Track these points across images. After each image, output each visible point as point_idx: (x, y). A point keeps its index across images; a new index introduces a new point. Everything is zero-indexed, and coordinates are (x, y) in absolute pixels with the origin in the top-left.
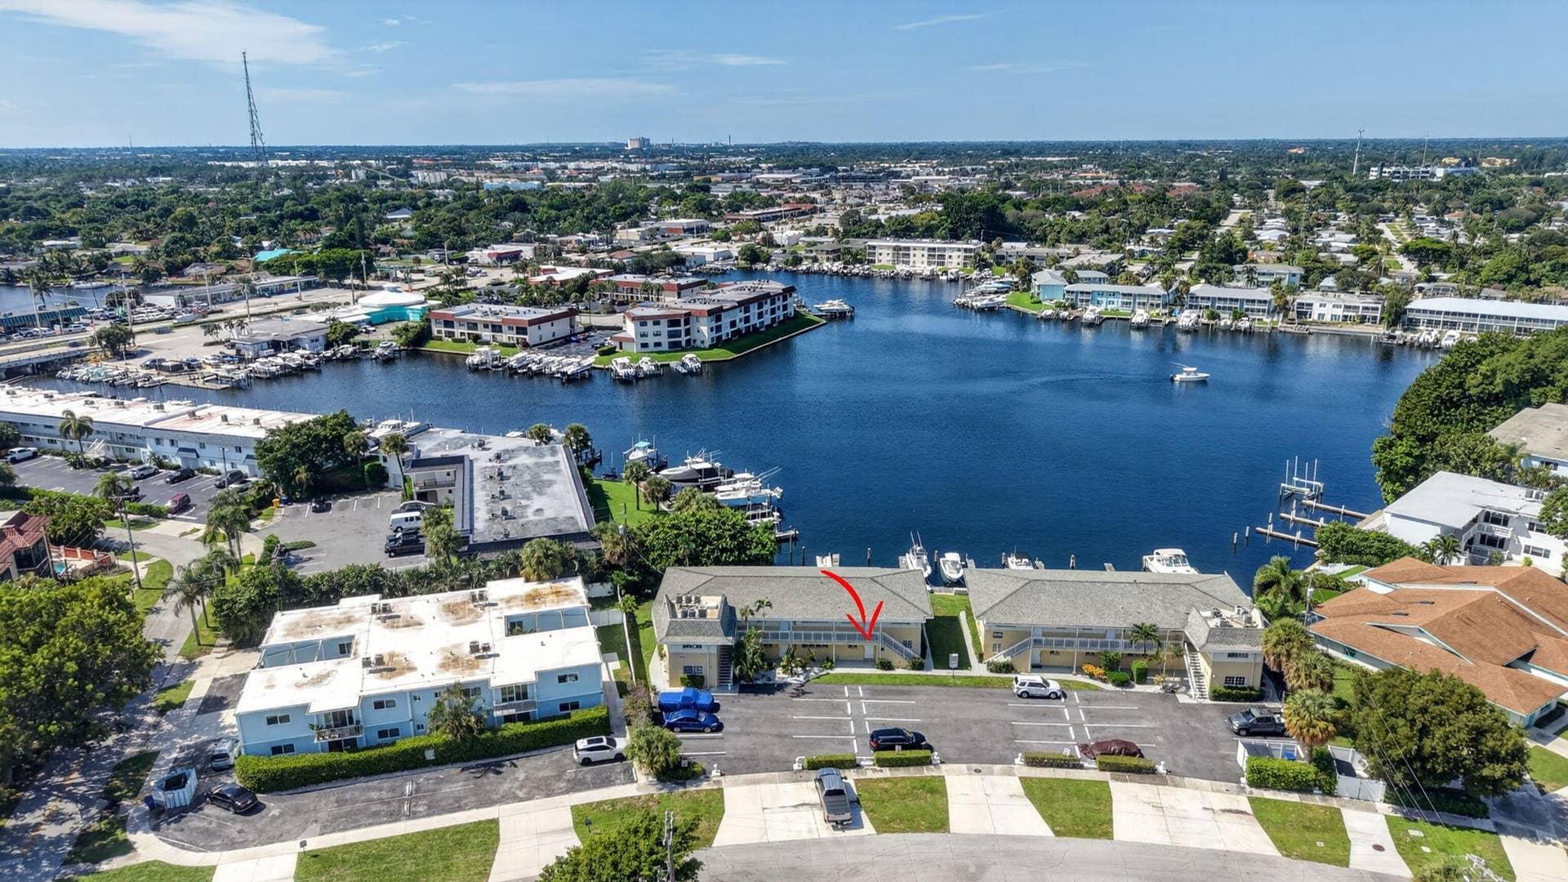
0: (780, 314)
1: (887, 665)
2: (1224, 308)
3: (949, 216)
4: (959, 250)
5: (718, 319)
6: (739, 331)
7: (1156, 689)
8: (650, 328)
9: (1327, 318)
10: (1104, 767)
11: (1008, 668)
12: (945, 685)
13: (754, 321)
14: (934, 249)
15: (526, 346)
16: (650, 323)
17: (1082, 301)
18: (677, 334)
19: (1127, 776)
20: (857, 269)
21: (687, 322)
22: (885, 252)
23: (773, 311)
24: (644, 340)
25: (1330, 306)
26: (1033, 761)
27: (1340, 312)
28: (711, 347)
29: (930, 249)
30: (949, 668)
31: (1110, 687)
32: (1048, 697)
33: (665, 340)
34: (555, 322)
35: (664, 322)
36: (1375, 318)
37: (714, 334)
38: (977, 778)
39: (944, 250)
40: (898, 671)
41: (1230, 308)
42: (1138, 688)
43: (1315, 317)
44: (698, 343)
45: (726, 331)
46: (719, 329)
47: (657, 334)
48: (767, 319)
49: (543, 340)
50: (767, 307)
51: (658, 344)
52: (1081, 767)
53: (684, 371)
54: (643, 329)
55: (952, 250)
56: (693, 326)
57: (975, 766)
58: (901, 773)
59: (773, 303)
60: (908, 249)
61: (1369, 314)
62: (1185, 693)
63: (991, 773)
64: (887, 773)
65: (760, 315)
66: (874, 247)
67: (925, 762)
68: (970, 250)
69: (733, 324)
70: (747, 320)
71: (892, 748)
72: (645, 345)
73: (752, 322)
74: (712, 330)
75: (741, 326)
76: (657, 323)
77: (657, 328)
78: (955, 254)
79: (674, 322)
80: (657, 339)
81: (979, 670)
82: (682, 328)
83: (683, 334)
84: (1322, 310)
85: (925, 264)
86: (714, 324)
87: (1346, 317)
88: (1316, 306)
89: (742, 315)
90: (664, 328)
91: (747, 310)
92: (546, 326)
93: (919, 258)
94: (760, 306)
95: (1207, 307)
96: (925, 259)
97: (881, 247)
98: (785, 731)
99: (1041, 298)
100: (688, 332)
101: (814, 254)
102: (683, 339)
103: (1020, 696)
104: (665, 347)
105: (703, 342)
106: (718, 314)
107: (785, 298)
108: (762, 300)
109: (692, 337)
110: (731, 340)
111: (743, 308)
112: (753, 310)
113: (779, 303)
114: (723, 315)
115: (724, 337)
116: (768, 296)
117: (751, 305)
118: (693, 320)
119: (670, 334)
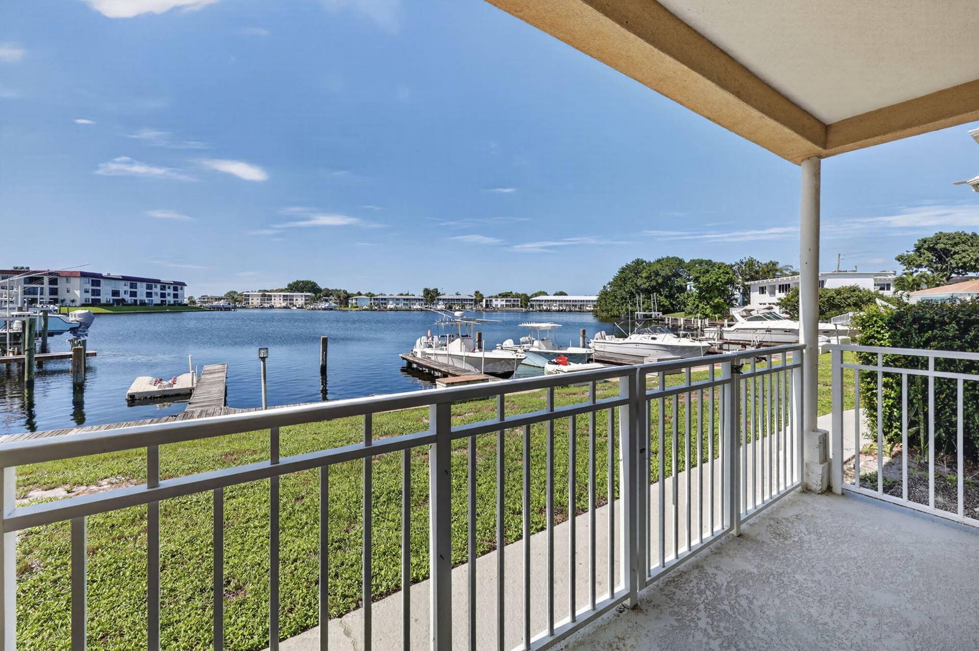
0: (170, 299)
4: (302, 296)
5: (96, 283)
6: (123, 300)
13: (142, 297)
14: (287, 296)
21: (53, 282)
25: (499, 300)
28: (83, 306)
29: (284, 296)
35: (18, 279)
37: (90, 296)
41: (457, 304)
43: (494, 306)
45: (106, 296)
46: (96, 293)
48: (157, 300)
50: (157, 290)
55: (298, 296)
56: (62, 286)
59: (163, 288)
61: (516, 303)
65: (149, 295)
66: (248, 295)
69: (115, 293)
70: (133, 294)
73: (139, 297)
74: (86, 292)
75: (126, 297)
76: (7, 278)
78: (299, 299)
79: (33, 279)
82: (46, 286)
83: (47, 291)
84: (496, 303)
86: (89, 287)
87: (507, 305)
88: (494, 301)
89: (128, 288)
90: (16, 283)
91: (133, 286)
93: (277, 301)
94: (149, 287)
96: (282, 301)
100: (54, 292)
105: (74, 301)
106: (96, 279)
107: (175, 289)
108: (150, 283)
109: (60, 297)
110: (112, 305)
111: (129, 283)
112: (141, 289)
113: (171, 291)
114: (102, 282)
115: (103, 301)
116: (158, 281)
117: (139, 284)
118: (61, 280)
119: (28, 291)
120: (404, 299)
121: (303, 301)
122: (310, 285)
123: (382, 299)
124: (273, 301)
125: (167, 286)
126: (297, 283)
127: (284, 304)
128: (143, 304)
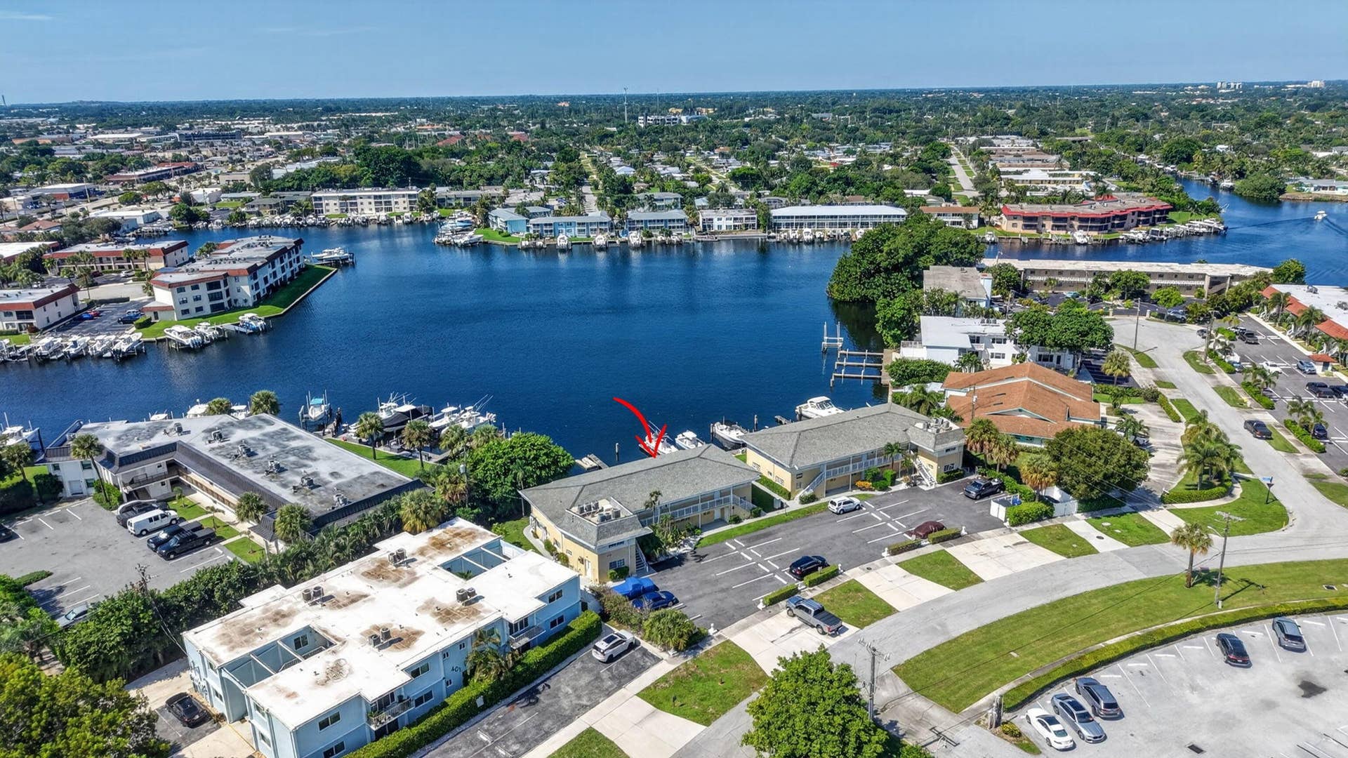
0: (296, 266)
1: (737, 520)
2: (654, 228)
3: (368, 166)
4: (404, 196)
5: (255, 277)
6: (271, 286)
7: (903, 486)
8: (189, 293)
9: (724, 228)
10: (935, 542)
11: (812, 498)
12: (786, 521)
13: (280, 275)
14: (380, 197)
15: (34, 330)
16: (188, 288)
17: (546, 231)
18: (219, 296)
19: (949, 542)
20: (311, 219)
21: (226, 284)
22: (332, 202)
23: (291, 265)
24: (185, 307)
25: (724, 219)
26: (895, 552)
27: (731, 223)
28: (258, 304)
29: (376, 197)
30: (775, 510)
31: (877, 493)
32: (855, 509)
33: (206, 304)
34: (59, 301)
35: (203, 286)
36: (753, 225)
37: (254, 292)
38: (872, 573)
39: (389, 196)
40: (746, 522)
41: (658, 228)
42: (894, 489)
43: (716, 228)
44: (241, 303)
45: (263, 287)
46: (256, 286)
47: (197, 299)
48: (288, 273)
49: (52, 322)
50: (286, 261)
51: (199, 309)
52: (922, 546)
53: (249, 331)
54: (183, 296)
55: (397, 196)
56: (233, 286)
57: (865, 566)
58: (827, 586)
59: (289, 256)
60: (355, 197)
61: (751, 222)
62: (922, 484)
63: (878, 567)
64: (818, 590)
65: (283, 269)
66: (320, 199)
67: (835, 574)
68: (415, 196)
69: (266, 280)
70: (275, 274)
71: (815, 569)
72: (186, 312)
73: (278, 277)
74: (251, 288)
75: (271, 281)
76: (195, 287)
77: (196, 293)
78: (400, 200)
79: (213, 285)
80: (198, 304)
81: (794, 505)
82: (223, 289)
83: (224, 294)
84: (720, 223)
85: (374, 211)
86: (252, 283)
87: (735, 226)
88: (715, 220)
89: (270, 271)
90: (203, 291)
91: (273, 266)
92: (51, 307)
93: (366, 206)
94: (282, 261)
95: (642, 228)
96: (373, 206)
97: (327, 198)
98: (724, 586)
99: (509, 231)
100: (228, 293)
101: (256, 209)
102: (225, 300)
103: (839, 514)
104: (207, 310)
105: (246, 301)
106: (254, 272)
107: (296, 251)
108: (281, 255)
109: (232, 297)
111: (270, 264)
112: (278, 264)
114: (257, 272)
115: (262, 294)
117: (276, 260)
118: (231, 281)
119: (212, 297)
121: (407, 205)
124: (359, 206)
125: (291, 250)
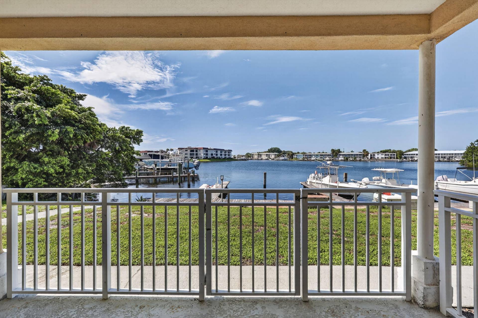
0: (227, 156)
4: (273, 154)
5: (207, 151)
6: (214, 157)
8: (184, 152)
9: (380, 158)
13: (219, 156)
16: (184, 150)
18: (193, 154)
21: (196, 151)
22: (256, 156)
23: (225, 155)
25: (380, 155)
27: (384, 156)
28: (204, 159)
29: (266, 154)
33: (189, 156)
35: (189, 151)
37: (205, 156)
39: (270, 154)
43: (376, 158)
45: (209, 156)
46: (207, 154)
48: (223, 157)
50: (223, 153)
54: (182, 152)
56: (199, 152)
59: (225, 152)
60: (261, 154)
61: (393, 156)
65: (221, 155)
68: (276, 154)
69: (212, 154)
70: (217, 155)
74: (204, 154)
76: (186, 151)
78: (272, 156)
79: (192, 151)
80: (186, 156)
82: (195, 153)
84: (378, 156)
86: (205, 152)
88: (376, 155)
89: (215, 153)
90: (189, 152)
91: (217, 152)
93: (264, 157)
94: (221, 152)
100: (197, 154)
102: (195, 156)
105: (201, 157)
106: (206, 150)
107: (229, 153)
108: (222, 150)
109: (198, 156)
110: (211, 159)
111: (215, 151)
112: (219, 153)
113: (227, 153)
114: (208, 151)
115: (209, 158)
116: (223, 150)
117: (218, 151)
118: (198, 151)
119: (191, 154)
120: (321, 155)
121: (274, 157)
122: (277, 150)
123: (309, 155)
124: (262, 157)
125: (226, 151)
126: (271, 149)
127: (266, 158)
128: (219, 158)
